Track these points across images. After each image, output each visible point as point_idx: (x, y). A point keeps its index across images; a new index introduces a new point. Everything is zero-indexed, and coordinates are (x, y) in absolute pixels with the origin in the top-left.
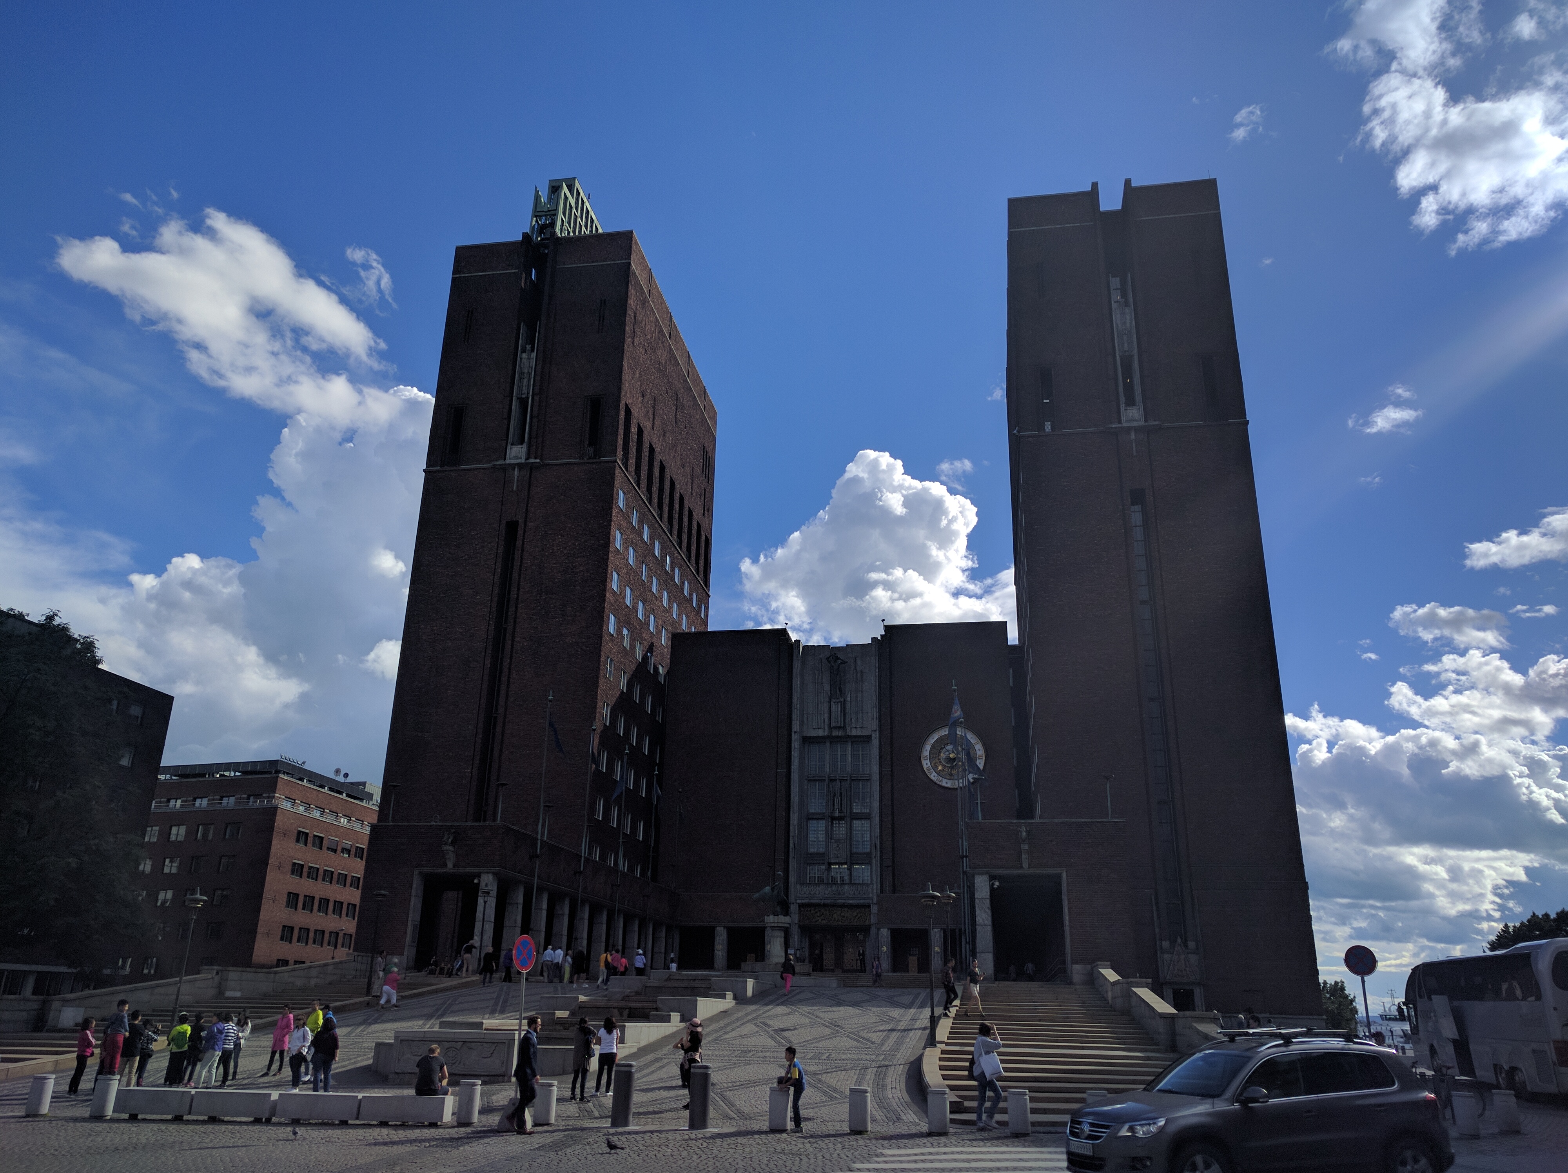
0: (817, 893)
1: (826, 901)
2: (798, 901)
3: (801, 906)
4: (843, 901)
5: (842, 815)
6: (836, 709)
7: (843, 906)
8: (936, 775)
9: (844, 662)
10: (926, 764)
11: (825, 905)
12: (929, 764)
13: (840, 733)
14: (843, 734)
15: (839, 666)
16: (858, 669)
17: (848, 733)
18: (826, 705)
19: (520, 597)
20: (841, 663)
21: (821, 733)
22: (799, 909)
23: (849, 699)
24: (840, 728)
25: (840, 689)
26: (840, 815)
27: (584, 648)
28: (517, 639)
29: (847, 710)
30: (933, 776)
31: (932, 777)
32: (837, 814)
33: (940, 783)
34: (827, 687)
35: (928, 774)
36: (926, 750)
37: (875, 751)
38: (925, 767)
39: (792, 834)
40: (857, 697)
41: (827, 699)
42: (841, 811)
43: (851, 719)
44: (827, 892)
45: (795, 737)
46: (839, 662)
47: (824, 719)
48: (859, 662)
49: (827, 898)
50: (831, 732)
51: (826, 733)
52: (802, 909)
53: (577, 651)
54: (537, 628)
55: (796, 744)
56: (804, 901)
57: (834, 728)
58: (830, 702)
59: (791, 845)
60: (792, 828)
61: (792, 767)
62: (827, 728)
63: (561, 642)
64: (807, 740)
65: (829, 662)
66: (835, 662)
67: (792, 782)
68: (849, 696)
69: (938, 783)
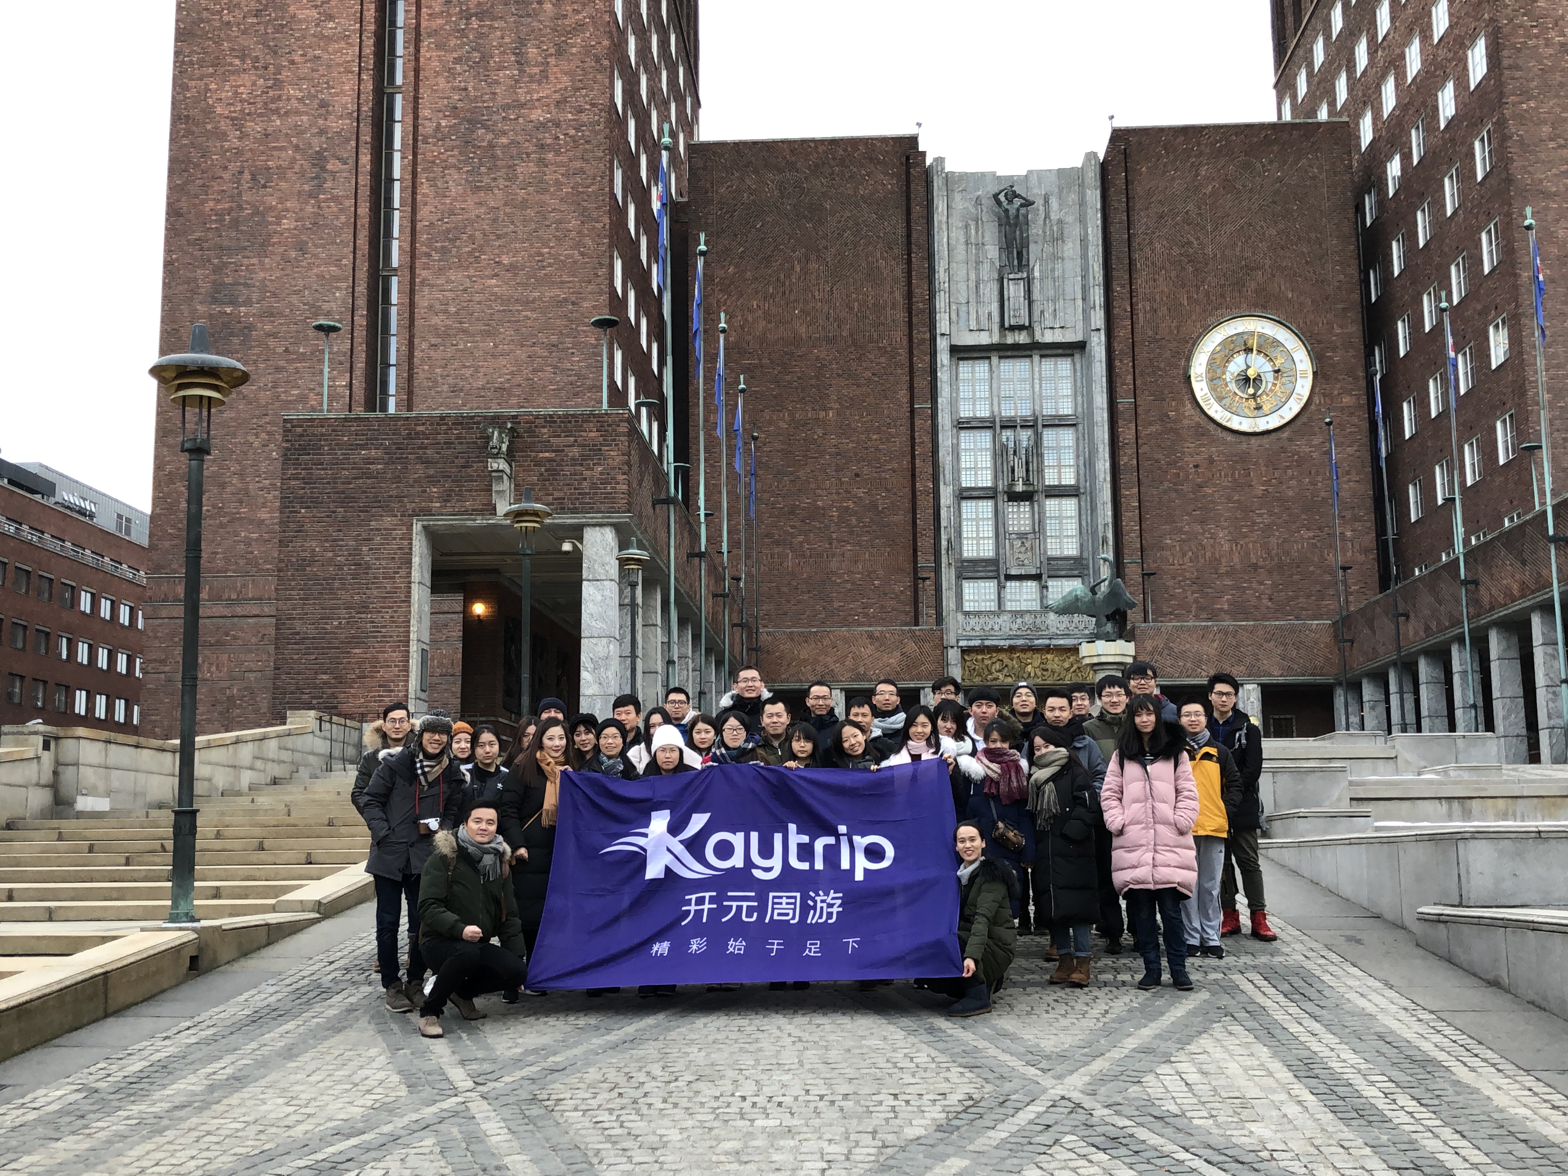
0: (996, 627)
1: (1012, 642)
2: (961, 643)
3: (965, 651)
4: (1047, 642)
5: (1031, 488)
6: (1015, 291)
7: (1047, 649)
8: (1220, 409)
9: (1028, 203)
10: (1201, 389)
11: (1012, 649)
12: (1206, 390)
13: (1022, 338)
14: (1028, 341)
15: (1018, 210)
16: (1054, 216)
17: (1038, 337)
18: (995, 287)
19: (424, 24)
20: (1022, 205)
21: (984, 339)
22: (963, 658)
23: (1037, 274)
24: (1021, 328)
25: (1020, 254)
26: (1025, 488)
27: (572, 132)
28: (424, 113)
29: (1036, 295)
30: (1215, 411)
31: (1211, 413)
32: (1020, 487)
33: (1228, 425)
34: (992, 251)
35: (1205, 408)
36: (1199, 366)
37: (1099, 369)
38: (1199, 395)
39: (943, 523)
40: (1053, 270)
41: (996, 276)
42: (1027, 482)
43: (1042, 312)
44: (1015, 627)
45: (942, 345)
46: (1017, 202)
47: (990, 314)
48: (1054, 203)
49: (1017, 637)
50: (1005, 336)
51: (996, 339)
52: (966, 658)
53: (557, 138)
54: (466, 89)
55: (943, 357)
56: (972, 643)
57: (1012, 328)
58: (1001, 281)
59: (944, 543)
60: (943, 513)
61: (940, 400)
62: (996, 328)
63: (521, 120)
64: (960, 353)
65: (999, 203)
66: (1010, 202)
67: (940, 428)
68: (1037, 268)
69: (1224, 423)
